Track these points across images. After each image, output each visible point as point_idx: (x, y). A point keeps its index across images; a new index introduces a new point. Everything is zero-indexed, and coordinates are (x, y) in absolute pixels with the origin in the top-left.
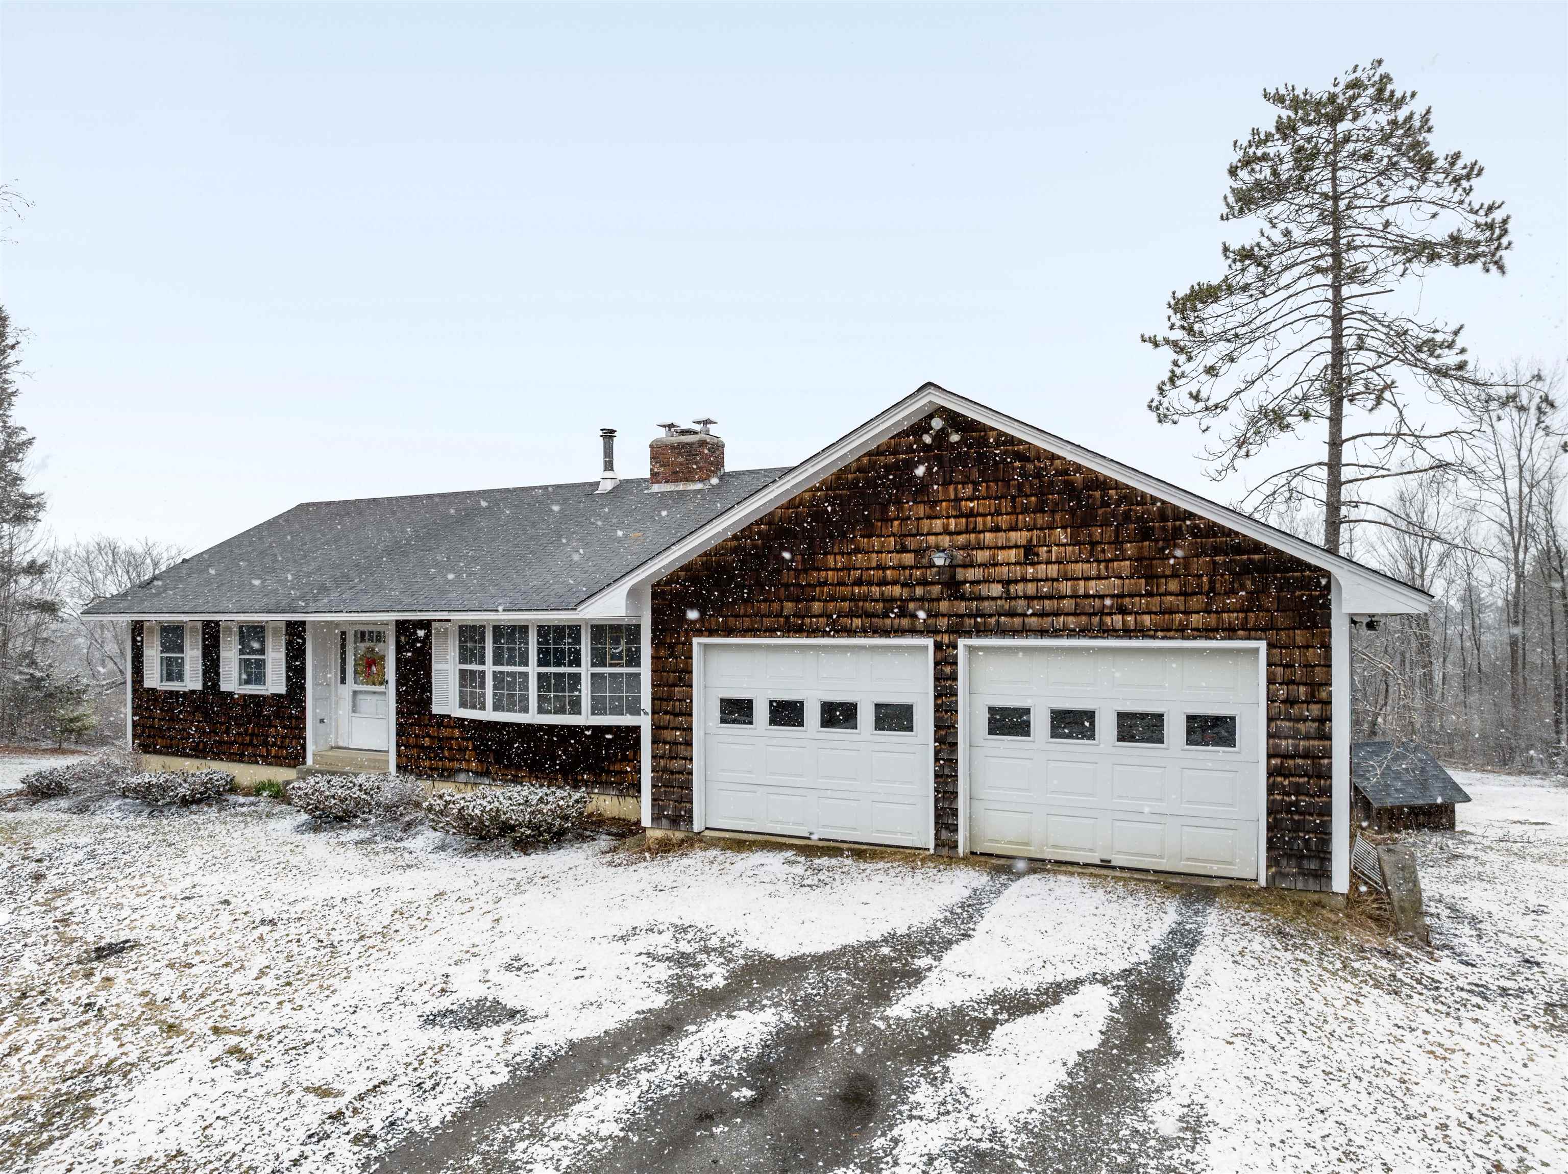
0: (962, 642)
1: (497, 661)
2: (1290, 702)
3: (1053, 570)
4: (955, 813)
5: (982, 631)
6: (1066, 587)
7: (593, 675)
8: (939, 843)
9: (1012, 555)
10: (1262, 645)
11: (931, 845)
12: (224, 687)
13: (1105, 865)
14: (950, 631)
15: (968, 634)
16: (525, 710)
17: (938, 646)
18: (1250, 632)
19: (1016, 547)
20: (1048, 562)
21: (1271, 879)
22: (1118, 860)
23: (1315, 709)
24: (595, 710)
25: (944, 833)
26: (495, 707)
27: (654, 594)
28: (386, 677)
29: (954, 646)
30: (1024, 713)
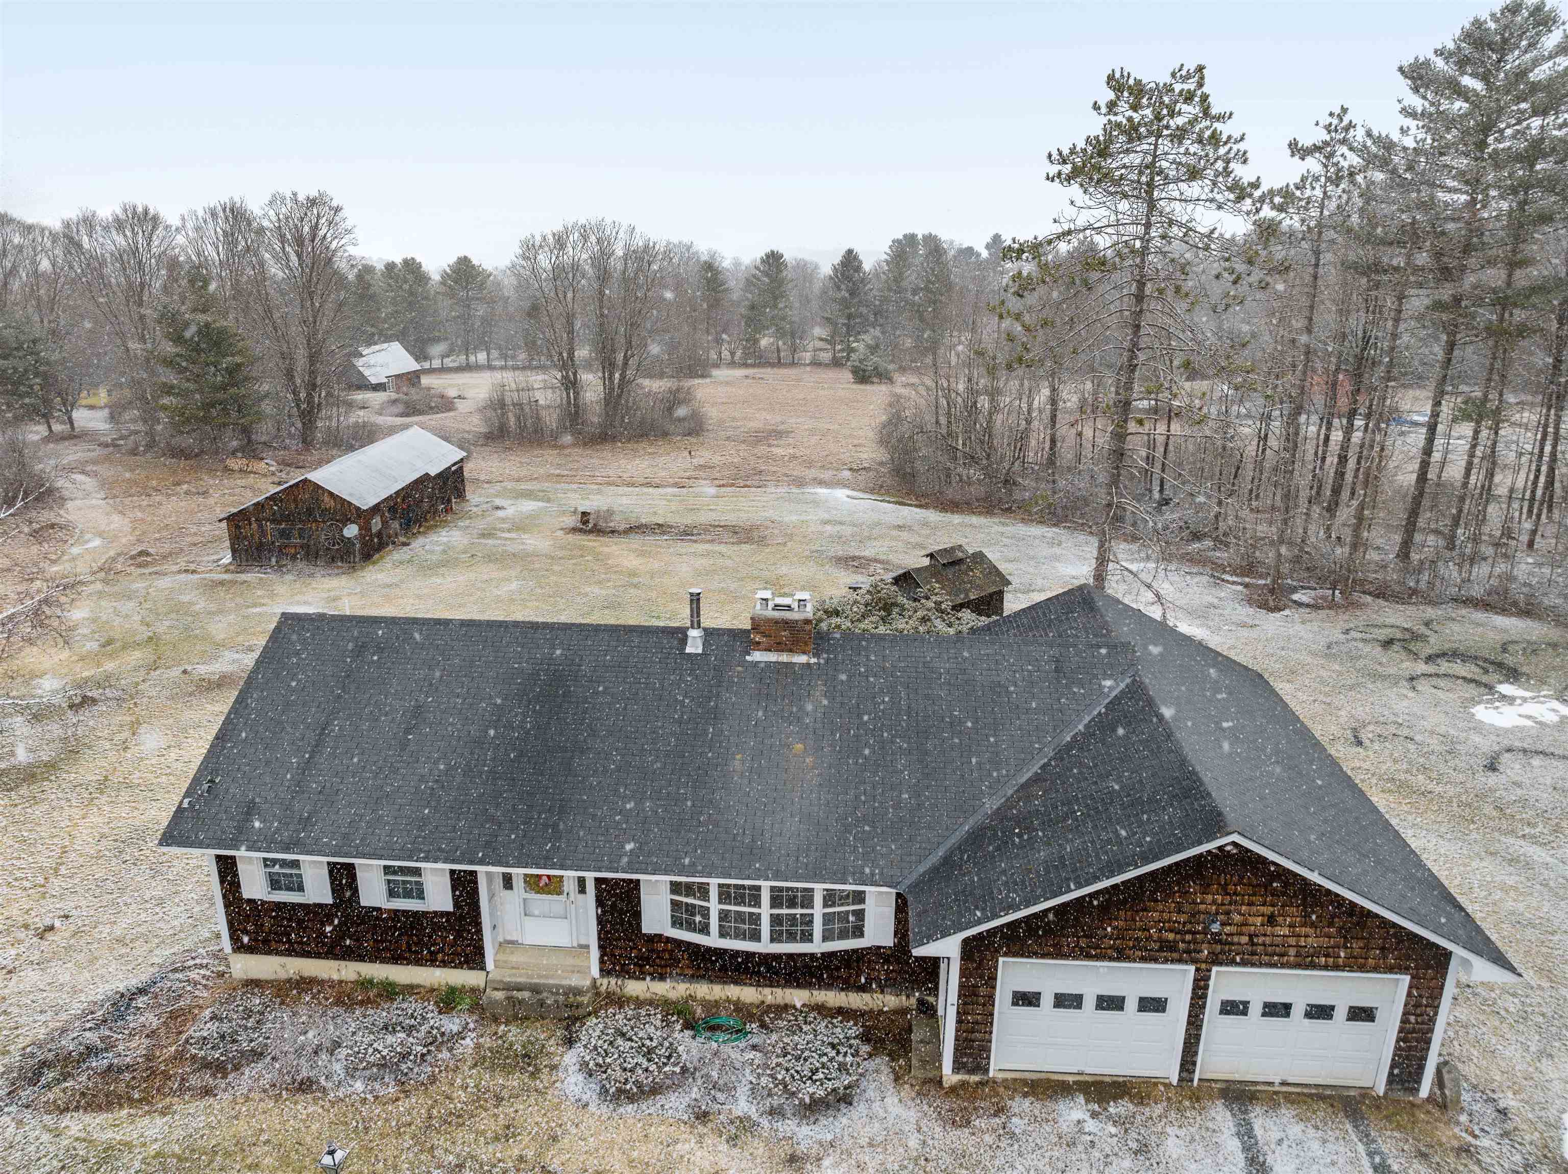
0: (1215, 969)
1: (722, 901)
3: (1285, 931)
4: (1195, 1063)
5: (1229, 963)
6: (1292, 941)
7: (824, 915)
8: (1181, 1080)
9: (1259, 920)
10: (1408, 978)
11: (1174, 1080)
12: (367, 901)
13: (1284, 1083)
14: (1207, 962)
15: (1220, 964)
16: (757, 942)
17: (1198, 970)
18: (1401, 971)
19: (1263, 915)
20: (1283, 926)
21: (1386, 1093)
22: (1292, 1080)
23: (1429, 1010)
24: (825, 939)
25: (1184, 1075)
26: (723, 934)
27: (966, 942)
28: (566, 889)
29: (1210, 971)
30: (1246, 1004)
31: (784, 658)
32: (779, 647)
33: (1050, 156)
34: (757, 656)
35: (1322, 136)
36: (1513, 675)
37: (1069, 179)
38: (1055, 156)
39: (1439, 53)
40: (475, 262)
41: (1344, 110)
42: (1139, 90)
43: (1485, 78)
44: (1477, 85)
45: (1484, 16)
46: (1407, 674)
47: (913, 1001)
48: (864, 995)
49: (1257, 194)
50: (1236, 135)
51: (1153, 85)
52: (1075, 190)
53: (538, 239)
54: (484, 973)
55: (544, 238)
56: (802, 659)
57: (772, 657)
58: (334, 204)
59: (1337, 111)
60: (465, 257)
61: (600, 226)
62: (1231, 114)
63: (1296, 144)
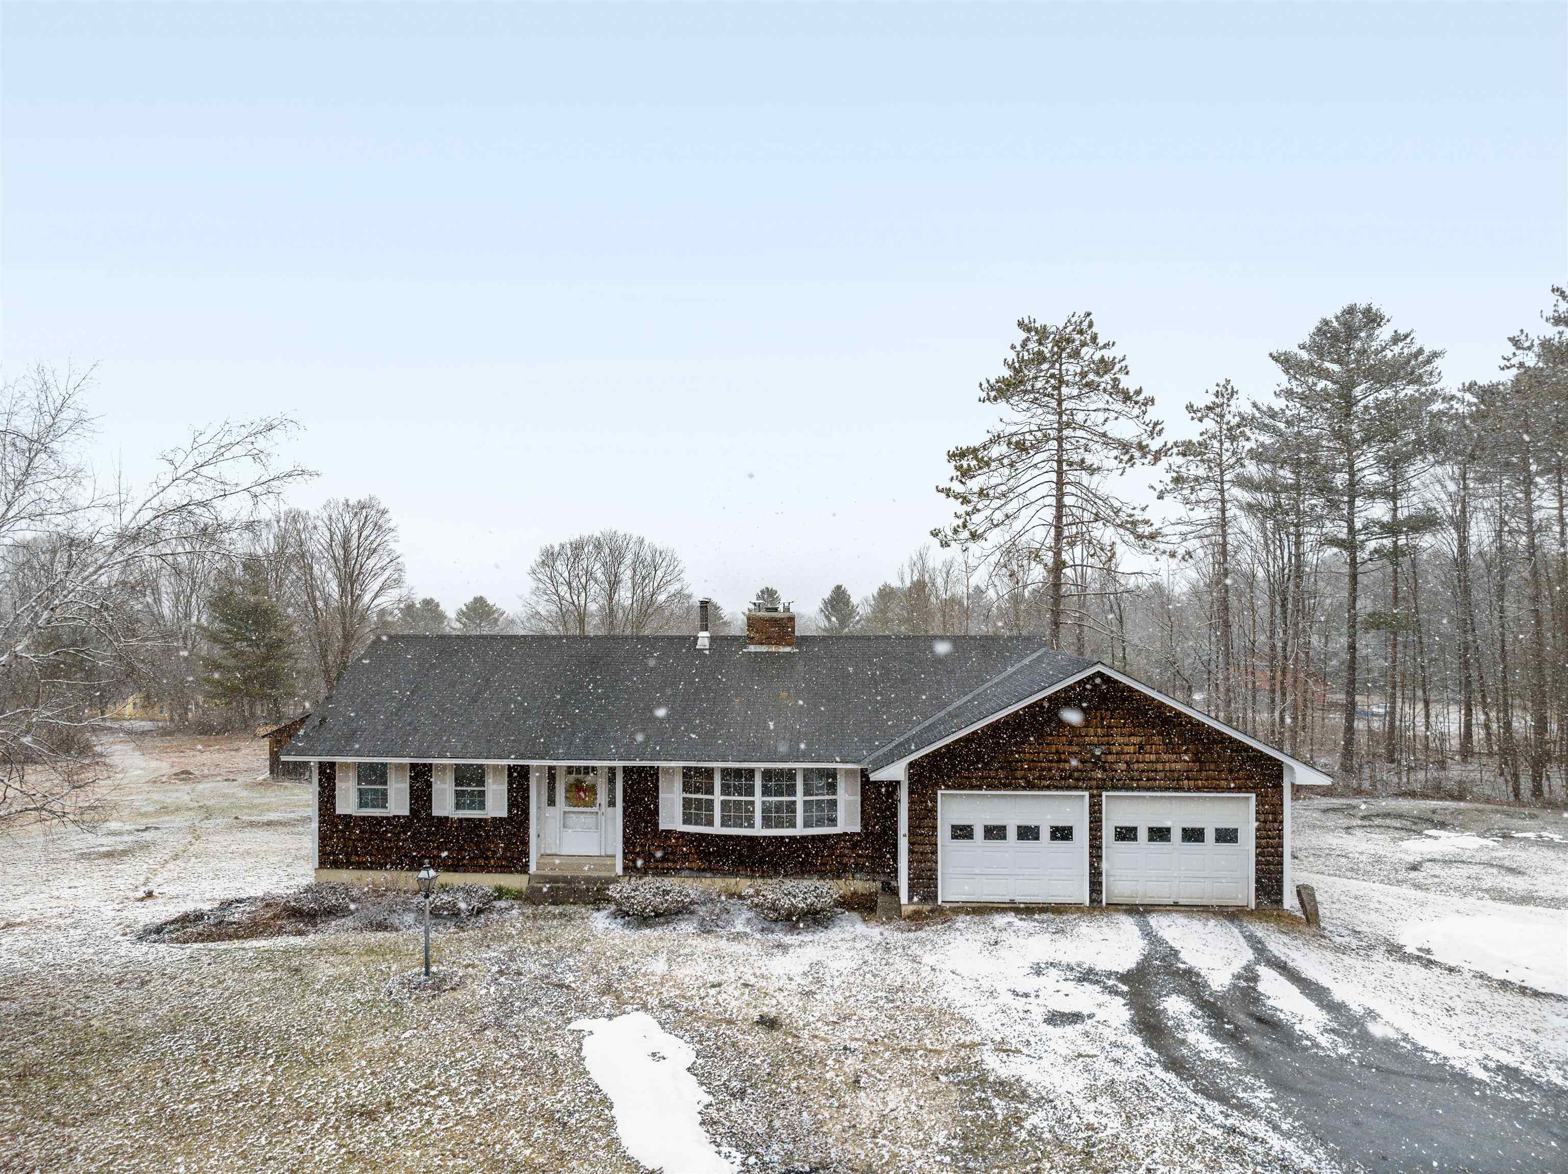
0: (1104, 794)
1: (723, 793)
2: (1265, 822)
3: (1153, 757)
4: (1100, 884)
5: (1115, 788)
6: (1159, 766)
7: (805, 802)
8: (1092, 901)
9: (1131, 749)
10: (1254, 795)
11: (1087, 903)
12: (437, 811)
13: (1176, 904)
14: (1097, 788)
15: (1107, 790)
16: (752, 826)
17: (1092, 796)
18: (1248, 790)
19: (1134, 745)
20: (1150, 753)
21: (1257, 905)
22: (1182, 901)
23: (1276, 825)
24: (806, 825)
25: (1094, 895)
26: (723, 824)
27: (911, 765)
28: (598, 801)
29: (1101, 796)
30: (1134, 829)
31: (773, 649)
32: (768, 641)
33: (981, 385)
34: (752, 648)
35: (1209, 399)
36: (1442, 825)
37: (995, 399)
38: (985, 385)
39: (1302, 347)
40: (490, 602)
41: (1228, 382)
42: (1043, 334)
43: (1339, 361)
44: (1336, 367)
45: (1330, 317)
46: (1344, 825)
47: (879, 885)
48: (839, 882)
49: (1141, 398)
50: (1119, 357)
51: (1054, 329)
52: (1002, 405)
53: (557, 548)
54: (527, 877)
55: (562, 547)
56: (788, 649)
57: (764, 649)
58: (382, 507)
59: (1223, 382)
60: (481, 598)
61: (613, 537)
62: (1114, 344)
63: (1192, 406)
